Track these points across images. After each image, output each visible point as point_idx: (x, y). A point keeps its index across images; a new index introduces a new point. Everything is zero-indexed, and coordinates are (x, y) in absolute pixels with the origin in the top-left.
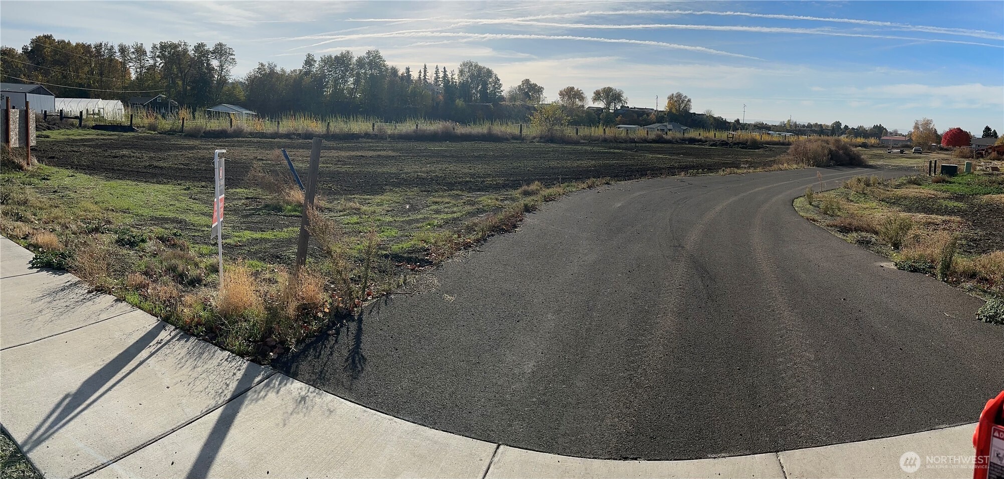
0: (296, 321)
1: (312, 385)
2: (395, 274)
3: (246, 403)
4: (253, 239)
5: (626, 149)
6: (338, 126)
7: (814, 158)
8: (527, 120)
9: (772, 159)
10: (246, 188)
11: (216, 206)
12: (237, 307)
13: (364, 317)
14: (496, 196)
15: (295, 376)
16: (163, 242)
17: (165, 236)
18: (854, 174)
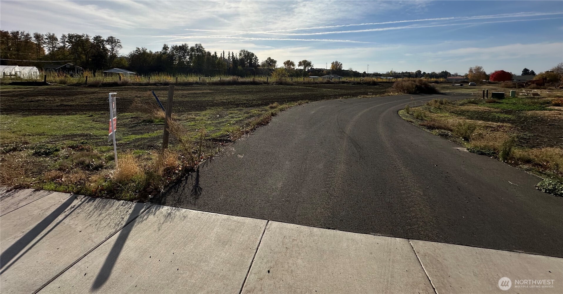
0: (163, 177)
1: (174, 207)
2: (214, 148)
3: (135, 224)
4: (136, 139)
5: (313, 87)
6: (182, 79)
7: (407, 90)
8: (270, 75)
9: (384, 90)
10: (131, 112)
11: (111, 124)
12: (128, 176)
13: (200, 169)
14: (258, 109)
15: (164, 204)
16: (73, 149)
17: (75, 145)
18: (433, 97)
